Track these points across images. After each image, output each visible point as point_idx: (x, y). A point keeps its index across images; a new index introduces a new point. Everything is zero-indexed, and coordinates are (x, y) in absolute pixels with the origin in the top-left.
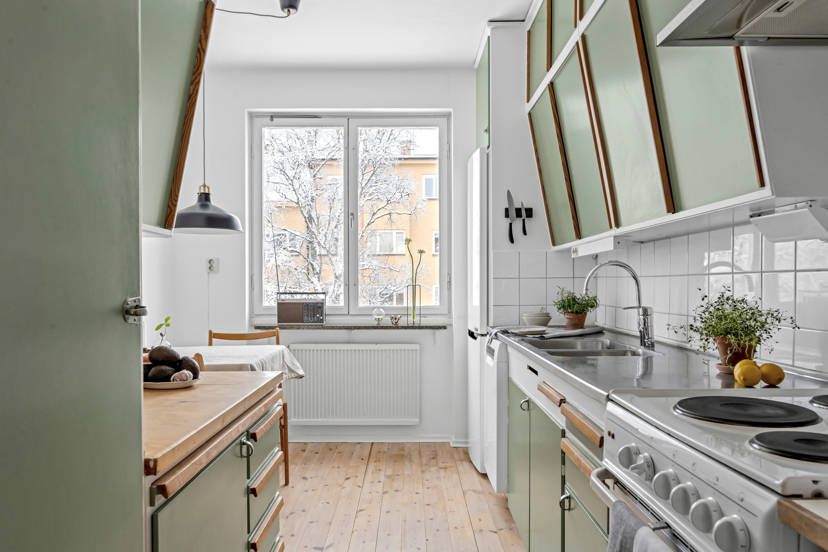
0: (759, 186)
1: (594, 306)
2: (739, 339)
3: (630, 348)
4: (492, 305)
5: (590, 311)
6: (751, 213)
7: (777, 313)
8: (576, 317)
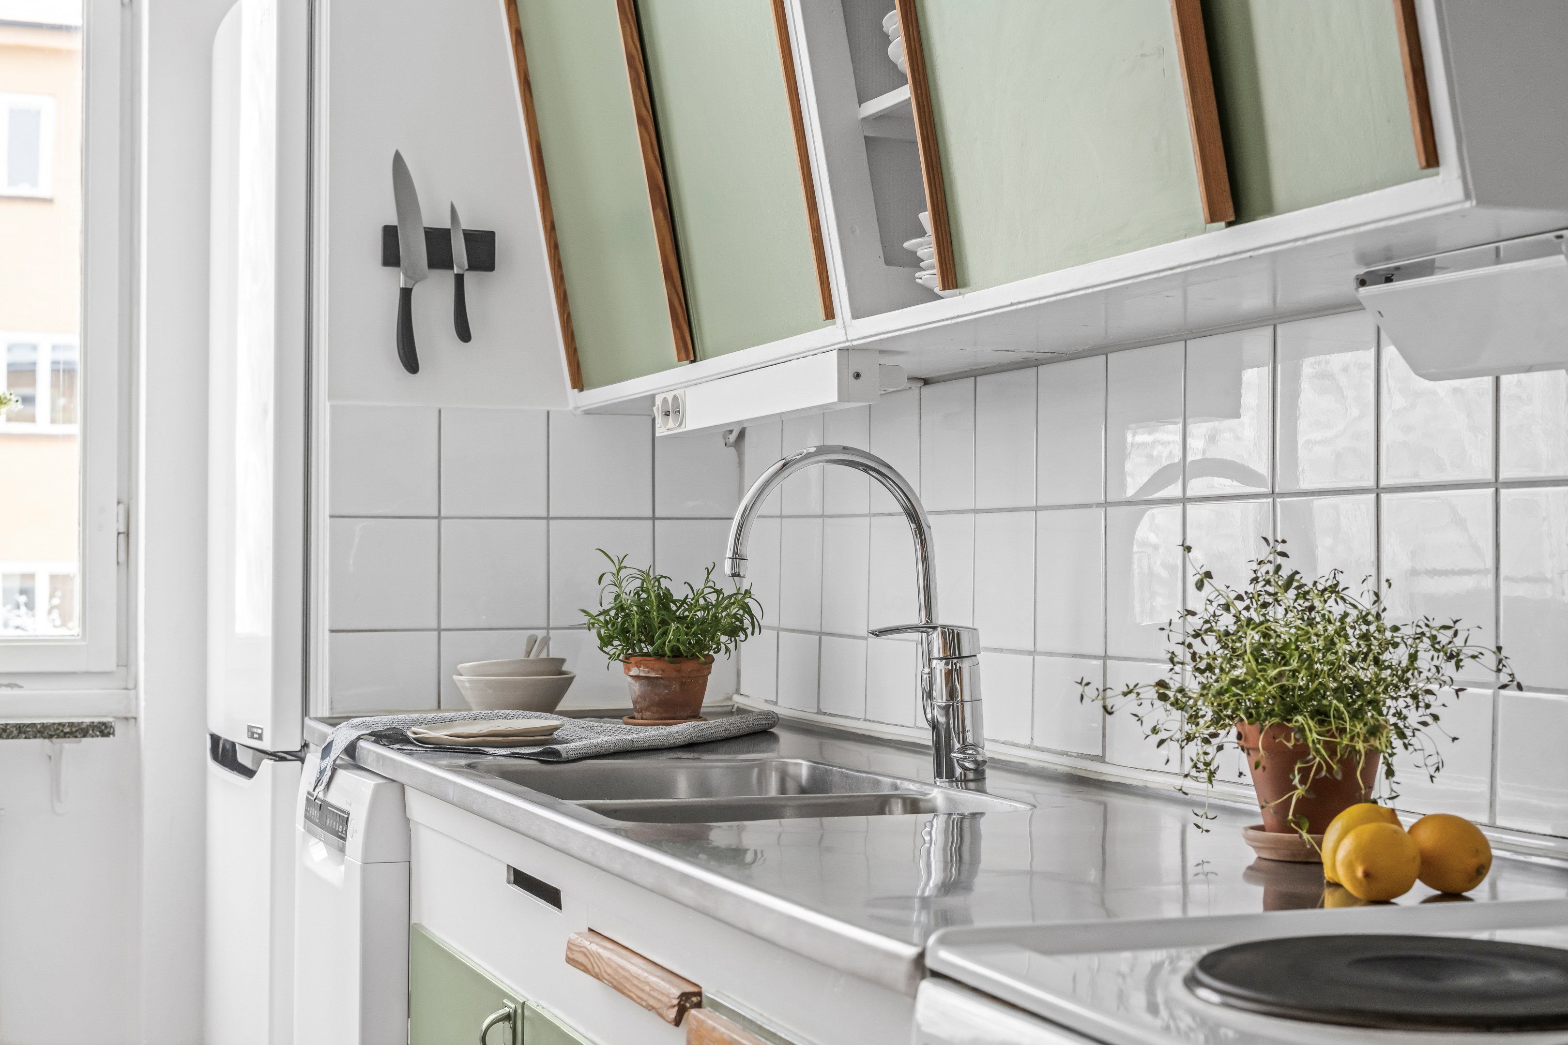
0: (1420, 163)
1: (744, 630)
2: (1331, 730)
3: (896, 787)
4: (327, 627)
5: (727, 650)
6: (1362, 271)
7: (1450, 633)
8: (674, 674)
